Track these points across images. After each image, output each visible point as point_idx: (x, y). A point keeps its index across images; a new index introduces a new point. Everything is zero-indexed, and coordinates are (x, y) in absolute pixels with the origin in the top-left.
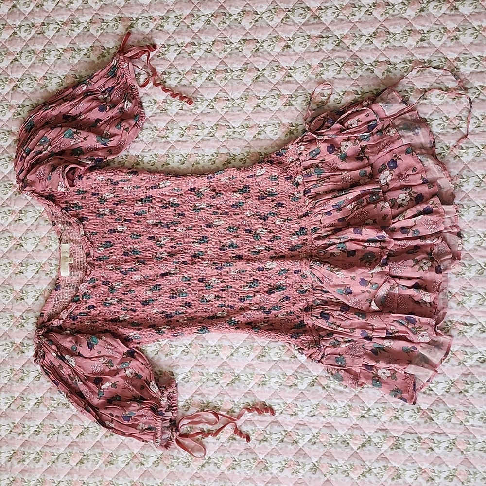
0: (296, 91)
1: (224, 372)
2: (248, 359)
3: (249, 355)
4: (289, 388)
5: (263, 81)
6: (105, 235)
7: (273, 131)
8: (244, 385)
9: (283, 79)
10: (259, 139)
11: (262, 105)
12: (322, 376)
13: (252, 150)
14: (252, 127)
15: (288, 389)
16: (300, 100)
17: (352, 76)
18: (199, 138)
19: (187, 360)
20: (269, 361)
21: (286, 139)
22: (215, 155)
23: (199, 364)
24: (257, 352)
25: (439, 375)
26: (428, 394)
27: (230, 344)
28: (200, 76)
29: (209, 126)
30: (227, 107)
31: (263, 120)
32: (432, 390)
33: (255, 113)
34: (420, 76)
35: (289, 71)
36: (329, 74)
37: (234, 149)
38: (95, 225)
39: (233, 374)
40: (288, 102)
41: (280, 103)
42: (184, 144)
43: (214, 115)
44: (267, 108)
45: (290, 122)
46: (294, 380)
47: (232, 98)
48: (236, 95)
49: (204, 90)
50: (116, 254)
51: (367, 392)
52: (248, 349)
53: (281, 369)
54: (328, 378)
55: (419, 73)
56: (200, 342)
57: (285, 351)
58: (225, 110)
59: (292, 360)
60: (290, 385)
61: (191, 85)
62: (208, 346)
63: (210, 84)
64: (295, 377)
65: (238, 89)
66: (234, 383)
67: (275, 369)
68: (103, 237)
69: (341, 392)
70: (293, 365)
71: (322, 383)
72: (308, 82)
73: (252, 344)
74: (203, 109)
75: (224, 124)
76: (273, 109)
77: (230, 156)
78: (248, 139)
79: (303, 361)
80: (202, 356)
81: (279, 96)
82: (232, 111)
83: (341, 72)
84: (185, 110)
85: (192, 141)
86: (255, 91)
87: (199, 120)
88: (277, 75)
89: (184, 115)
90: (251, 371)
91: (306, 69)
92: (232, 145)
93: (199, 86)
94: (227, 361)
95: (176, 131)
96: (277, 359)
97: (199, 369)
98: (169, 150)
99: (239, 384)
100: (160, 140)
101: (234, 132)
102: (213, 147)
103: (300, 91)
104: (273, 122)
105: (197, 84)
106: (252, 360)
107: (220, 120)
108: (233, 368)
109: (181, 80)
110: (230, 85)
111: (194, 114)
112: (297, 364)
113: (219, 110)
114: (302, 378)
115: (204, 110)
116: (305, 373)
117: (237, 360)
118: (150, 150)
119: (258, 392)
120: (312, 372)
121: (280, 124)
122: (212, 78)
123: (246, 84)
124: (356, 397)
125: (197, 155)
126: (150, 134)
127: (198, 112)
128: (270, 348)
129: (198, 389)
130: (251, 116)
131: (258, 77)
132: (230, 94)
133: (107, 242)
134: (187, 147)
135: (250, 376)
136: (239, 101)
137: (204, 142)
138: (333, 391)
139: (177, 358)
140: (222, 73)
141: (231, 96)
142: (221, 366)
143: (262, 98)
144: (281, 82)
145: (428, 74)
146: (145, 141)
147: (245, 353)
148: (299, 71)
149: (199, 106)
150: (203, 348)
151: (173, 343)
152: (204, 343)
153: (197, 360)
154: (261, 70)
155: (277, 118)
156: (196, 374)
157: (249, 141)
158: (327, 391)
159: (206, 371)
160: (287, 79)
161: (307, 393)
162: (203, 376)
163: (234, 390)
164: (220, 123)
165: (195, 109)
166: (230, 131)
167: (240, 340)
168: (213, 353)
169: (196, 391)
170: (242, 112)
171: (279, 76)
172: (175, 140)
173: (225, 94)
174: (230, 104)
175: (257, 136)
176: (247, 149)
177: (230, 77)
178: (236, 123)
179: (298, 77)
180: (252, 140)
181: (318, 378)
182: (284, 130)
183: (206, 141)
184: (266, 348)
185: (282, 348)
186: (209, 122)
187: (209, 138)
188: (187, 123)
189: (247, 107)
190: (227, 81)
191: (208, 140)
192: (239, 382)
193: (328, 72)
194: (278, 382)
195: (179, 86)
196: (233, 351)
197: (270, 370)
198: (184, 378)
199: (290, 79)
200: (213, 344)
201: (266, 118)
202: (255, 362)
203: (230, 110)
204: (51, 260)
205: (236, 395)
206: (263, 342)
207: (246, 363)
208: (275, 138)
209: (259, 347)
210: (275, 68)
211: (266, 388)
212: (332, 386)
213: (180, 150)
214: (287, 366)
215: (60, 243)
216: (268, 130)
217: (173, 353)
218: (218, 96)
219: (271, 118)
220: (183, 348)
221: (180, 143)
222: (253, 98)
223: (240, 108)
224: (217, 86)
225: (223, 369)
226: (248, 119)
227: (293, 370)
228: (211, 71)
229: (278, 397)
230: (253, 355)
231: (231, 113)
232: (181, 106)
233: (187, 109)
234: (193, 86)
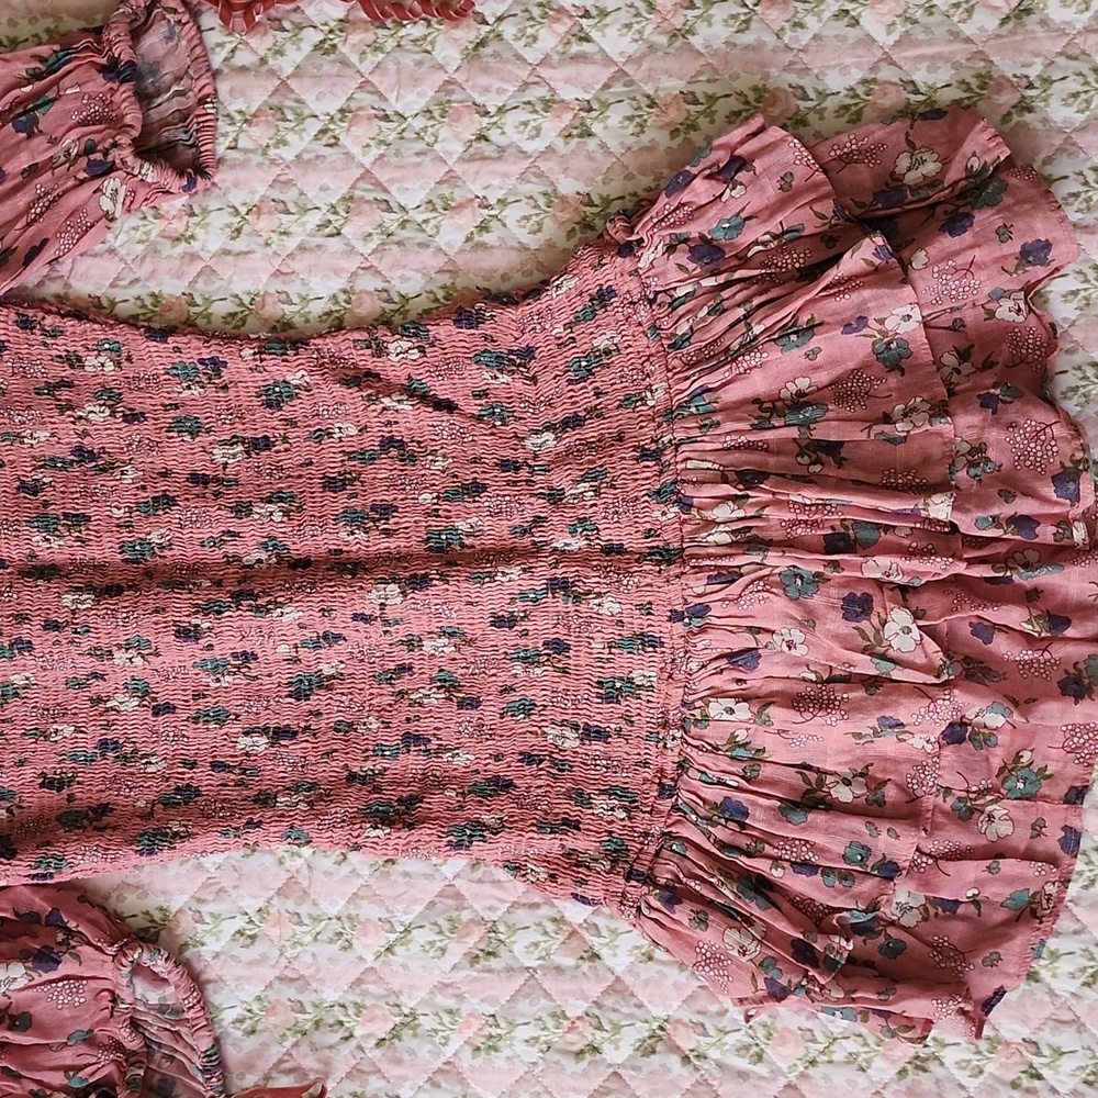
0: (606, 86)
1: (368, 1002)
2: (440, 963)
3: (443, 950)
4: (573, 1061)
5: (496, 55)
7: (527, 218)
8: (429, 1047)
9: (560, 48)
10: (482, 246)
11: (494, 134)
12: (678, 1021)
13: (460, 283)
14: (461, 206)
15: (570, 1065)
16: (616, 116)
17: (786, 39)
18: (291, 244)
19: (251, 964)
20: (510, 969)
21: (570, 245)
22: (342, 297)
23: (290, 974)
24: (472, 941)
25: (1064, 1028)
26: (1028, 1090)
27: (385, 915)
28: (296, 39)
29: (324, 201)
30: (382, 142)
31: (496, 182)
32: (1039, 1077)
33: (472, 159)
34: (1013, 32)
35: (584, 22)
36: (712, 30)
37: (404, 279)
39: (396, 1010)
40: (577, 123)
41: (552, 126)
42: (243, 263)
43: (339, 165)
44: (509, 146)
45: (584, 189)
46: (590, 1034)
47: (397, 113)
48: (411, 101)
49: (307, 82)
51: (826, 1078)
52: (441, 932)
53: (547, 995)
54: (700, 1030)
55: (1010, 25)
56: (290, 905)
57: (561, 937)
58: (375, 151)
59: (585, 966)
60: (576, 1048)
61: (265, 68)
62: (316, 919)
63: (328, 65)
64: (595, 1022)
65: (416, 81)
66: (398, 1037)
67: (528, 995)
69: (743, 1075)
70: (586, 985)
71: (680, 1043)
72: (643, 57)
73: (455, 915)
74: (302, 145)
75: (369, 197)
76: (530, 147)
77: (390, 301)
78: (449, 244)
79: (619, 971)
80: (299, 949)
81: (547, 104)
82: (398, 153)
83: (753, 25)
84: (246, 151)
85: (270, 251)
86: (473, 87)
87: (289, 183)
88: (543, 33)
89: (243, 165)
90: (451, 1003)
91: (638, 15)
92: (397, 265)
93: (289, 70)
94: (377, 965)
95: (219, 220)
96: (535, 964)
97: (290, 992)
98: (194, 281)
99: (414, 1044)
100: (166, 248)
101: (403, 224)
102: (337, 272)
103: (618, 88)
104: (527, 188)
105: (286, 65)
106: (454, 967)
107: (361, 185)
108: (396, 988)
109: (233, 51)
110: (392, 67)
111: (273, 162)
112: (599, 979)
113: (356, 150)
114: (617, 1028)
115: (306, 150)
116: (625, 1010)
117: (404, 966)
118: (137, 280)
119: (472, 1069)
120: (649, 1007)
121: (552, 196)
122: (334, 47)
123: (441, 67)
124: (791, 1092)
125: (283, 297)
126: (136, 229)
127: (288, 154)
128: (512, 929)
129: (288, 1054)
130: (459, 169)
131: (482, 43)
132: (392, 97)
134: (253, 271)
135: (446, 1019)
136: (419, 123)
137: (307, 255)
138: (716, 1072)
139: (216, 956)
140: (367, 30)
141: (394, 105)
142: (359, 981)
143: (492, 110)
144: (556, 58)
145: (1038, 28)
146: (122, 252)
147: (432, 943)
148: (615, 22)
149: (290, 137)
150: (301, 923)
151: (204, 909)
152: (304, 910)
153: (284, 962)
154: (491, 20)
155: (540, 175)
156: (280, 1009)
157: (451, 253)
158: (697, 1069)
159: (313, 997)
160: (575, 48)
161: (632, 1077)
162: (303, 1011)
163: (398, 1062)
164: (358, 193)
165: (276, 147)
166: (391, 220)
167: (415, 901)
168: (331, 941)
169: (281, 1061)
170: (428, 158)
171: (549, 38)
172: (214, 247)
173: (375, 97)
174: (390, 131)
175: (477, 238)
176: (446, 279)
177: (391, 44)
178: (411, 194)
179: (614, 41)
180: (462, 251)
181: (668, 1026)
182: (564, 216)
183: (311, 250)
184: (501, 928)
185: (550, 927)
186: (324, 187)
187: (319, 240)
188: (252, 193)
189: (443, 140)
190: (381, 56)
191: (319, 246)
192: (415, 1035)
193: (710, 25)
194: (536, 1039)
195: (226, 71)
196: (392, 937)
197: (512, 999)
198: (241, 1021)
199: (586, 47)
200: (333, 911)
201: (506, 175)
202: (463, 974)
203: (392, 150)
205: (404, 1078)
206: (491, 909)
207: (435, 978)
208: (534, 242)
209: (477, 923)
210: (536, 12)
211: (498, 1059)
212: (714, 1054)
213: (230, 281)
214: (568, 986)
216: (512, 214)
217: (206, 940)
218: (353, 105)
219: (522, 178)
220: (240, 923)
221: (230, 259)
222: (466, 112)
223: (421, 146)
224: (349, 72)
225: (365, 993)
226: (450, 179)
227: (586, 999)
228: (333, 24)
229: (537, 1089)
230: (456, 951)
231: (394, 160)
232: (232, 136)
233: (251, 146)
234: (272, 73)
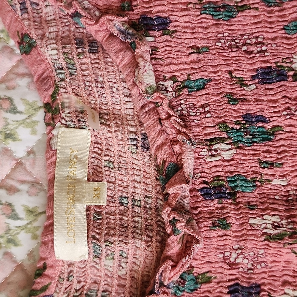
6: (238, 92)
38: (197, 50)
50: (287, 168)
68: (233, 99)
133: (249, 118)
204: (11, 190)
215: (50, 124)
